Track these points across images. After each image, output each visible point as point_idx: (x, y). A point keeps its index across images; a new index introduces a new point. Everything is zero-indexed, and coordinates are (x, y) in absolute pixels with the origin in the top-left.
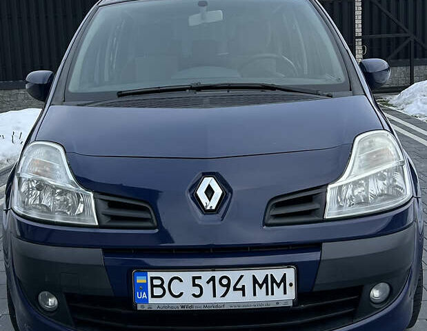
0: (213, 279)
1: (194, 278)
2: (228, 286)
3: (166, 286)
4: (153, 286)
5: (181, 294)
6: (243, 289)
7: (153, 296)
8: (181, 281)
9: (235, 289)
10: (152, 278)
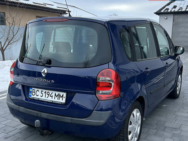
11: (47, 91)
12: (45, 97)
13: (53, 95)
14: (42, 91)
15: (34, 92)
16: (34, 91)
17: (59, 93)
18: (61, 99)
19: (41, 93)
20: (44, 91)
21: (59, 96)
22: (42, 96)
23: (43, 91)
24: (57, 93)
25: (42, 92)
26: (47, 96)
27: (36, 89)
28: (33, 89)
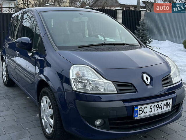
0: (155, 106)
1: (150, 106)
2: (158, 107)
3: (143, 110)
4: (139, 111)
5: (147, 112)
6: (161, 108)
7: (139, 114)
8: (147, 108)
9: (160, 108)
10: (139, 108)
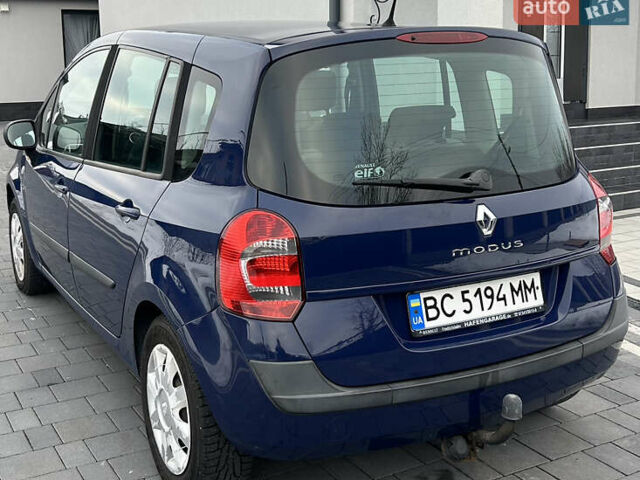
11: (483, 286)
12: (483, 309)
13: (506, 291)
14: (463, 293)
15: (434, 307)
16: (430, 303)
17: (522, 278)
18: (531, 296)
19: (465, 300)
20: (472, 288)
21: (523, 290)
22: (468, 309)
23: (467, 292)
24: (516, 281)
25: (466, 296)
26: (487, 302)
27: (438, 294)
28: (423, 295)
